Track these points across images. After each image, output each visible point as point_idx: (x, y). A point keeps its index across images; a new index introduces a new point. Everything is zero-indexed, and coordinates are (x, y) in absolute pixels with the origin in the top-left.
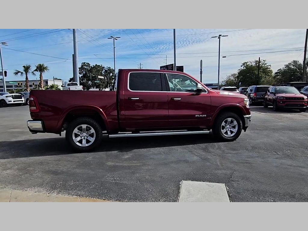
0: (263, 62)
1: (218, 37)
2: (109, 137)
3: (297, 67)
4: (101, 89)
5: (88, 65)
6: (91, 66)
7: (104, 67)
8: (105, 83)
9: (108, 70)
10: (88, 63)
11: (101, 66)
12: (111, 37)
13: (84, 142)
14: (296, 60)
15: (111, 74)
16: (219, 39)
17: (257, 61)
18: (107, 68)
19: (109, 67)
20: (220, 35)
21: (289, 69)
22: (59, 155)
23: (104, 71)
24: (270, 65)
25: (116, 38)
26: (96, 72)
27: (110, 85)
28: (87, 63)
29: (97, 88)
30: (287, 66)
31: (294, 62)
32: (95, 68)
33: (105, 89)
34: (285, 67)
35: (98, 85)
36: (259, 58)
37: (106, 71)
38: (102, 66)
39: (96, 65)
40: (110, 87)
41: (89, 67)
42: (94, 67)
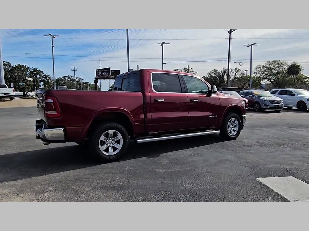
0: (191, 69)
1: (161, 44)
2: (138, 142)
3: (217, 75)
4: (26, 92)
5: (8, 65)
6: (12, 65)
7: (29, 68)
8: (31, 86)
9: (35, 71)
10: (9, 62)
11: (25, 66)
12: (48, 35)
13: (111, 150)
14: (216, 69)
15: (38, 76)
16: (162, 46)
17: (186, 68)
18: (33, 69)
19: (35, 68)
20: (163, 43)
21: (211, 76)
22: (84, 167)
23: (29, 72)
24: (197, 73)
25: (54, 36)
26: (19, 73)
27: (37, 88)
28: (6, 62)
29: (20, 91)
30: (210, 74)
31: (215, 70)
32: (18, 69)
33: (31, 92)
34: (208, 75)
35: (22, 87)
36: (188, 66)
37: (31, 72)
38: (27, 67)
39: (19, 65)
40: (37, 89)
41: (10, 67)
42: (16, 67)
